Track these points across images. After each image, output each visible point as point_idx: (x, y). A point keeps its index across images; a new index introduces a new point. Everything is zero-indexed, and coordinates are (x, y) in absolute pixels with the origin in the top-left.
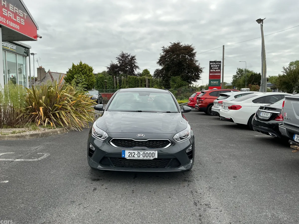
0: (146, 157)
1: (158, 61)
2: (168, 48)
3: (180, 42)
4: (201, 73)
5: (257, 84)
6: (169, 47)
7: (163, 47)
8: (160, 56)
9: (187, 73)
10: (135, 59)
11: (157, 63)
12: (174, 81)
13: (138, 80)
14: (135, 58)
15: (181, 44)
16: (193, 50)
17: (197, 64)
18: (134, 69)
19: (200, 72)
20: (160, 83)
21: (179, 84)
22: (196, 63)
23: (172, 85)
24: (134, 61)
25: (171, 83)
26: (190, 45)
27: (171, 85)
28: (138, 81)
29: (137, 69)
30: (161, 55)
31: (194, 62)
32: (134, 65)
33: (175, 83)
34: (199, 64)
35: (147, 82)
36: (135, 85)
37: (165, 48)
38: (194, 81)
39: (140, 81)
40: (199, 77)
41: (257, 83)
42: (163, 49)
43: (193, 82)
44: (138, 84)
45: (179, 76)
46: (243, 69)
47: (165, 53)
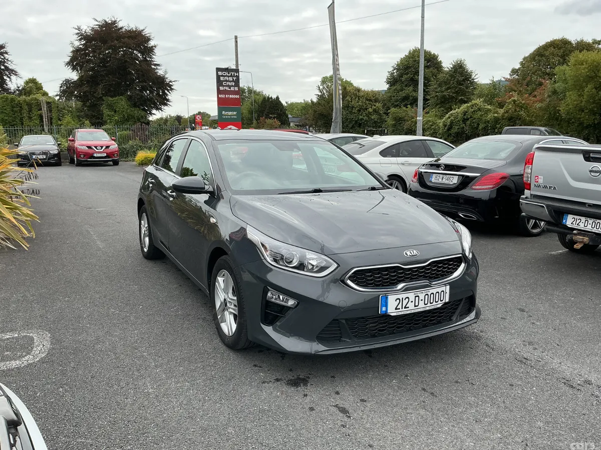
0: (431, 303)
1: (68, 59)
2: (89, 31)
3: (118, 20)
4: (170, 93)
5: (274, 118)
6: (93, 29)
7: (79, 29)
8: (72, 49)
9: (141, 91)
10: (6, 53)
11: (67, 64)
12: (111, 107)
13: (19, 105)
14: (5, 49)
15: (120, 25)
16: (148, 39)
17: (160, 72)
18: (5, 77)
19: (168, 91)
20: (78, 110)
21: (124, 116)
22: (157, 71)
23: (108, 115)
24: (5, 58)
25: (106, 112)
26: (141, 28)
27: (105, 118)
28: (21, 107)
29: (13, 77)
30: (73, 47)
31: (153, 67)
32: (6, 67)
33: (115, 111)
34: (166, 72)
35: (45, 108)
36: (13, 116)
37: (84, 30)
38: (157, 109)
39: (26, 107)
40: (168, 100)
41: (275, 116)
42: (77, 31)
43: (154, 111)
44: (21, 115)
45: (122, 95)
46: (245, 88)
47: (82, 43)
